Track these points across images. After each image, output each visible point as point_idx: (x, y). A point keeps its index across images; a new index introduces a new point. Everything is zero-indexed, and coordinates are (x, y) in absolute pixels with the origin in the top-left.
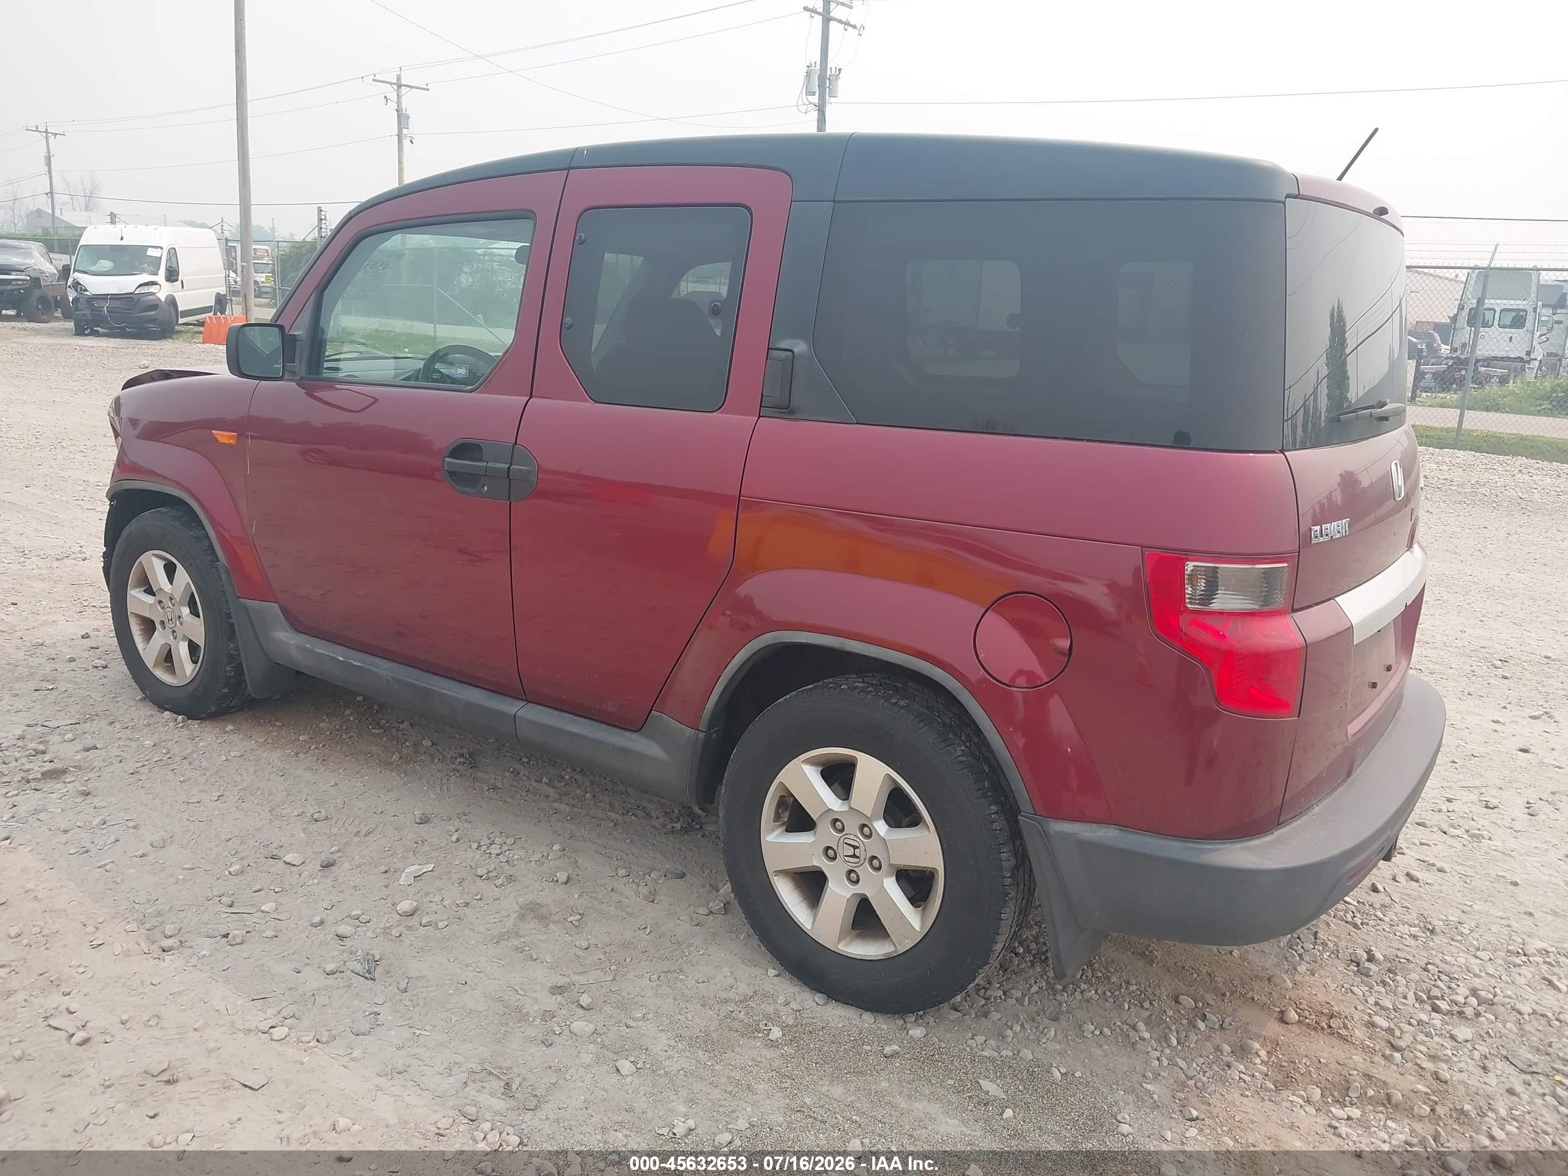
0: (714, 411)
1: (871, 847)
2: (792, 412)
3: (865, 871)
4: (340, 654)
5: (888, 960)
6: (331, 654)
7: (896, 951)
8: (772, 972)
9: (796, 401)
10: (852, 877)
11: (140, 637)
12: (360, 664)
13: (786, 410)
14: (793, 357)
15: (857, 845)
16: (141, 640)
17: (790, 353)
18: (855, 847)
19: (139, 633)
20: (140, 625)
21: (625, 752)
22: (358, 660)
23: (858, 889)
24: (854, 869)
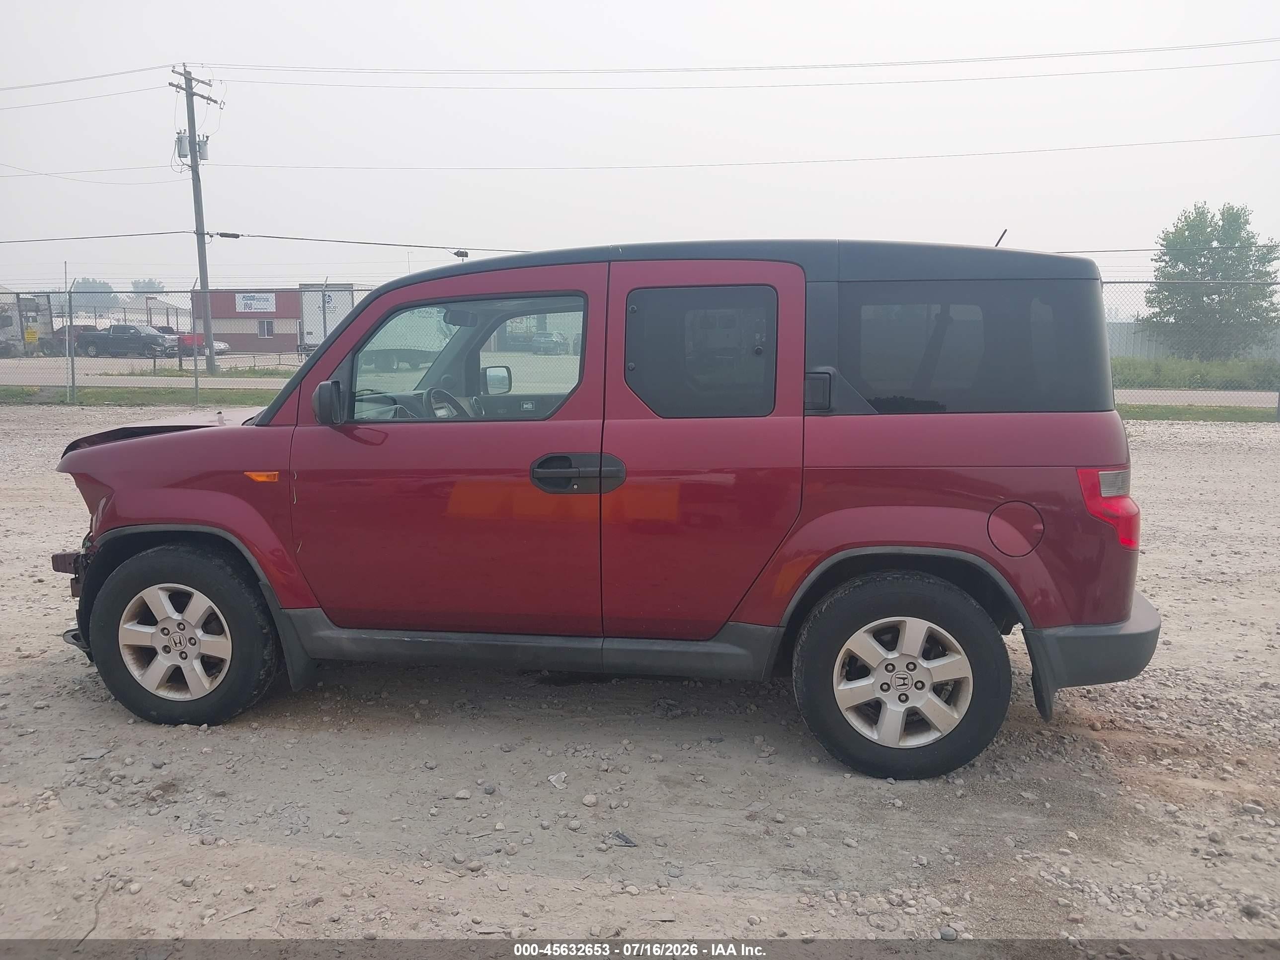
0: (767, 416)
1: (917, 675)
2: (831, 411)
3: (912, 692)
4: (406, 637)
5: (937, 742)
6: (394, 638)
7: (941, 736)
8: (848, 775)
9: (833, 405)
10: (903, 698)
11: (135, 665)
12: (431, 640)
13: (825, 410)
14: (830, 378)
15: (905, 676)
16: (135, 668)
17: (827, 375)
18: (904, 679)
19: (132, 662)
20: (132, 654)
21: (709, 655)
22: (426, 637)
23: (908, 705)
24: (905, 692)
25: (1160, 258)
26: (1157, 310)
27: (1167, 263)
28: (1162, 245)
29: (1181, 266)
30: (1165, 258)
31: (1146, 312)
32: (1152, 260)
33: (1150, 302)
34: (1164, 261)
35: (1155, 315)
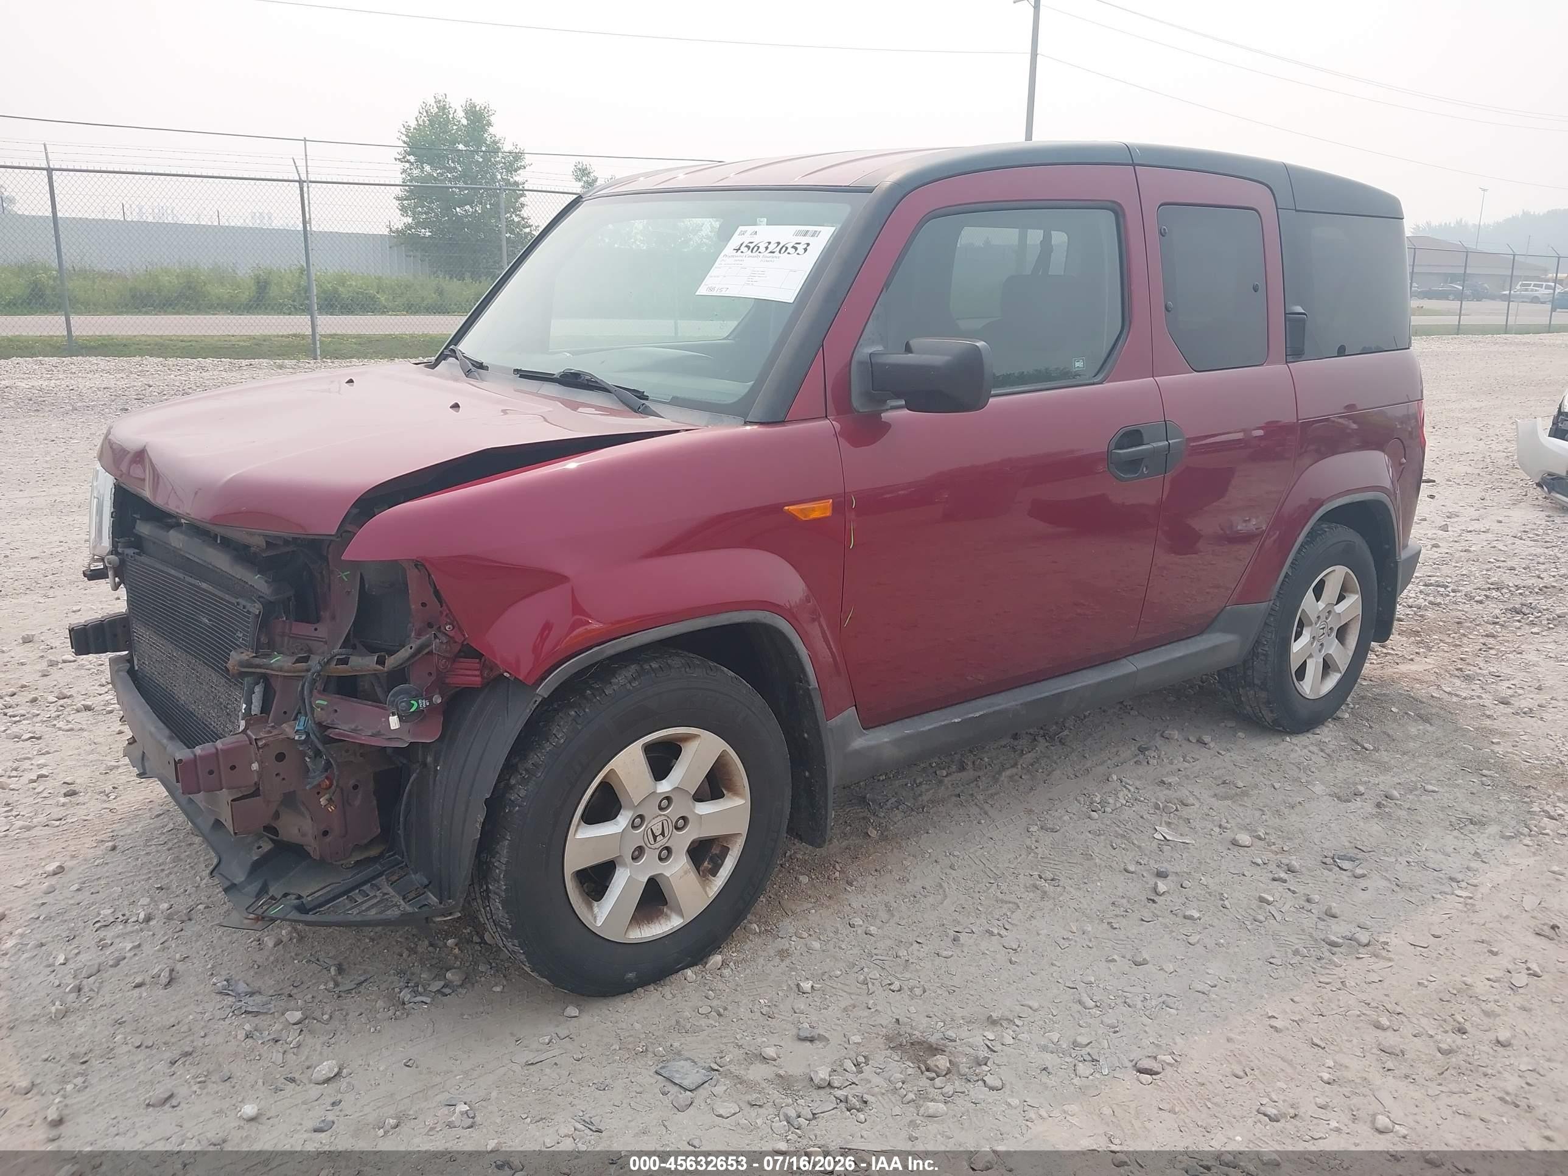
0: (1263, 364)
1: (1331, 622)
3: (1326, 640)
5: (1339, 683)
7: (1341, 676)
10: (1321, 647)
13: (1301, 355)
15: (1324, 626)
17: (1304, 315)
18: (1323, 628)
24: (1322, 642)
25: (404, 158)
26: (410, 220)
27: (412, 164)
28: (405, 142)
29: (427, 168)
30: (408, 157)
31: (400, 221)
32: (396, 159)
33: (404, 210)
34: (408, 161)
35: (409, 227)
